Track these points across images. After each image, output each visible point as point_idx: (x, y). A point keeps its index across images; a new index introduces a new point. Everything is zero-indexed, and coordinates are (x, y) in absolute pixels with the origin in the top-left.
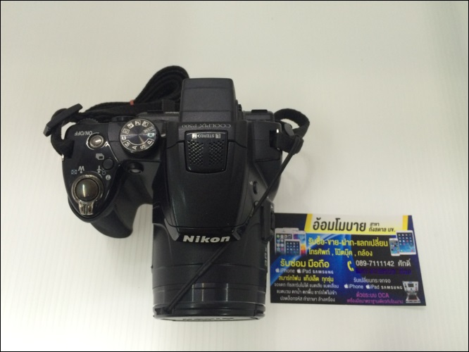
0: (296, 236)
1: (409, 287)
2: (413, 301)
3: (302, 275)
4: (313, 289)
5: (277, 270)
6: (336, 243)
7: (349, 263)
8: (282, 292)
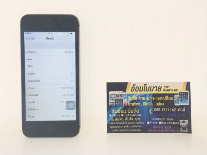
0: (121, 96)
1: (183, 123)
2: (184, 131)
3: (124, 117)
4: (130, 125)
5: (110, 115)
6: (144, 98)
7: (150, 110)
8: (113, 127)
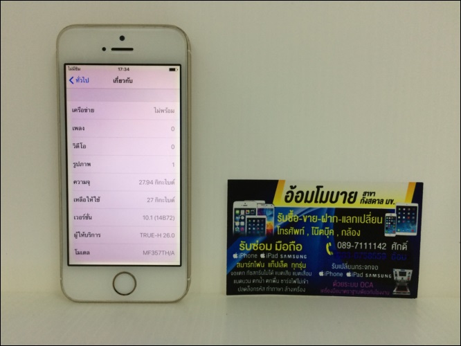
0: (261, 211)
1: (400, 275)
2: (402, 293)
3: (266, 261)
4: (279, 278)
5: (235, 256)
6: (314, 219)
7: (328, 245)
8: (240, 281)
